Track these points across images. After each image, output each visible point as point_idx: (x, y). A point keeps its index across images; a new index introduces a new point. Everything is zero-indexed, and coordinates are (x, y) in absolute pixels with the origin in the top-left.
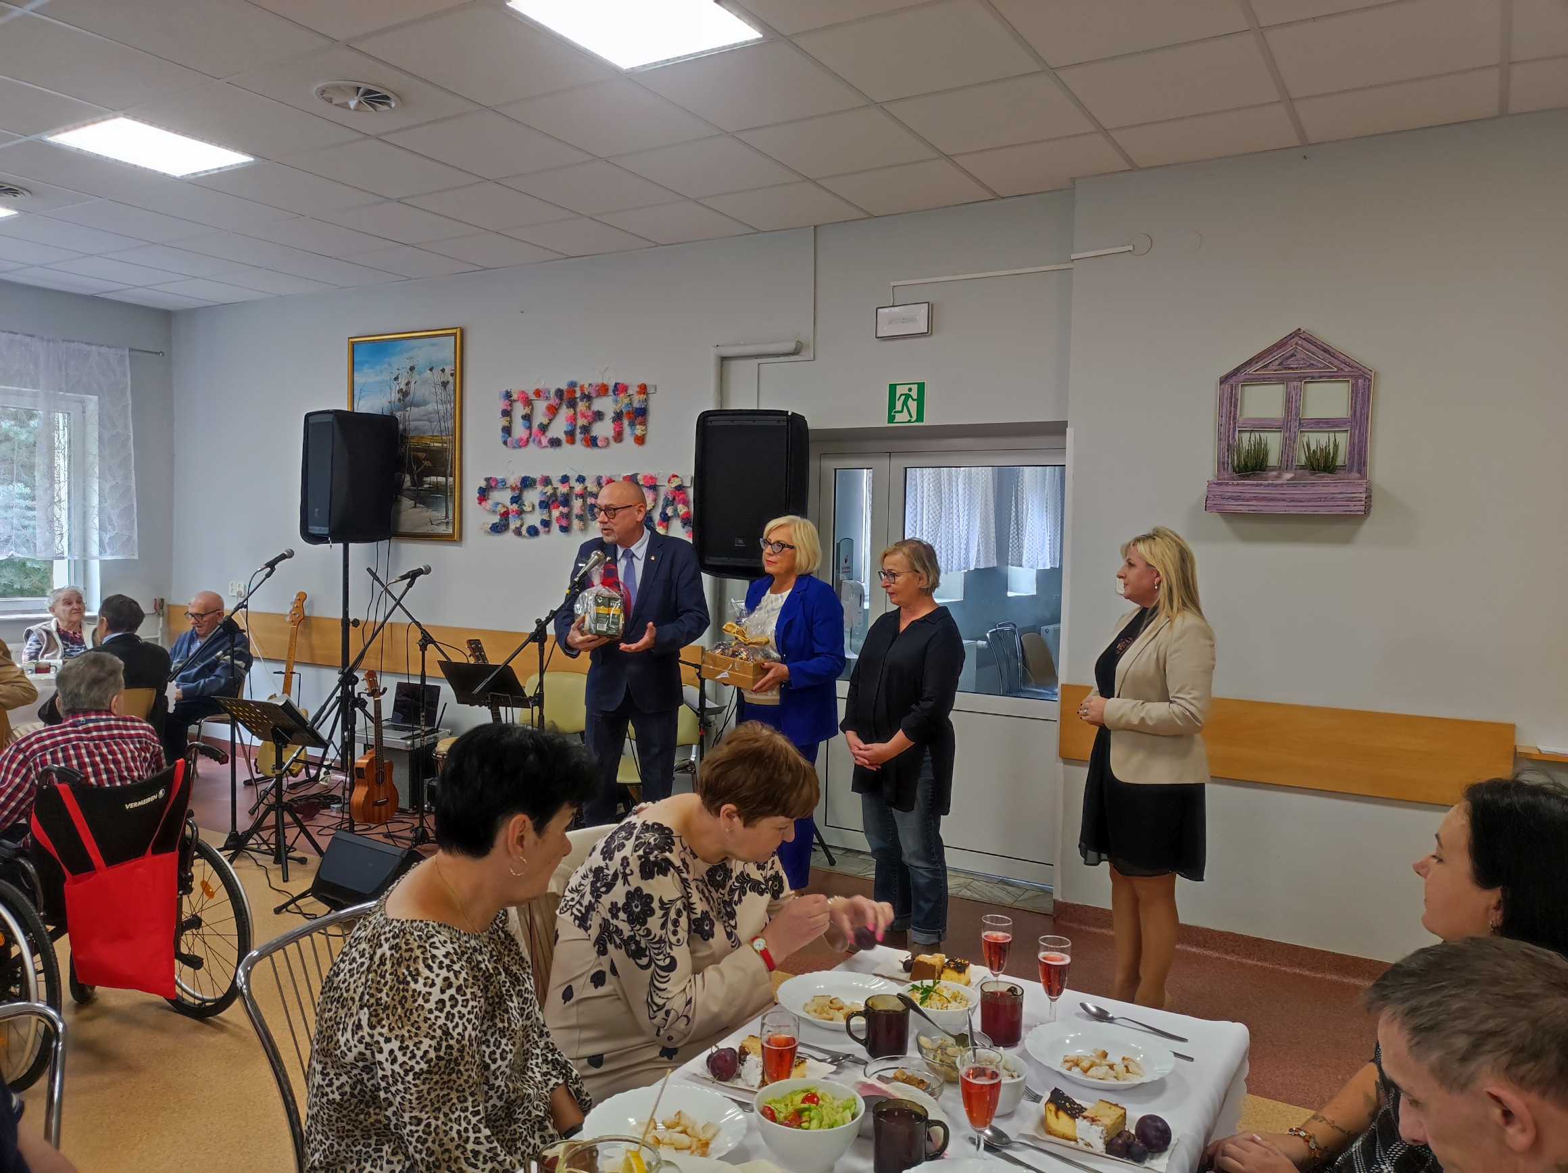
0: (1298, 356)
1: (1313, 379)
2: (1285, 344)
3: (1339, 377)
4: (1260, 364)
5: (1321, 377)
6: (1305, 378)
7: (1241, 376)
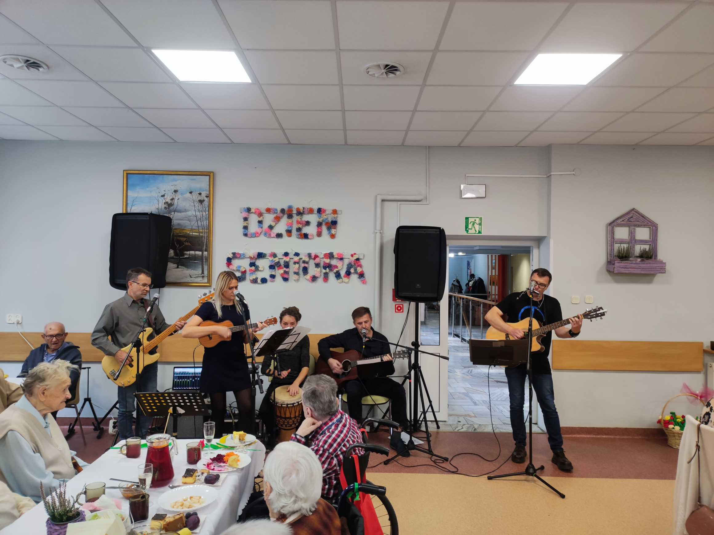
0: (634, 218)
1: (639, 226)
2: (629, 213)
3: (647, 226)
4: (621, 220)
5: (641, 225)
6: (636, 225)
7: (615, 223)
